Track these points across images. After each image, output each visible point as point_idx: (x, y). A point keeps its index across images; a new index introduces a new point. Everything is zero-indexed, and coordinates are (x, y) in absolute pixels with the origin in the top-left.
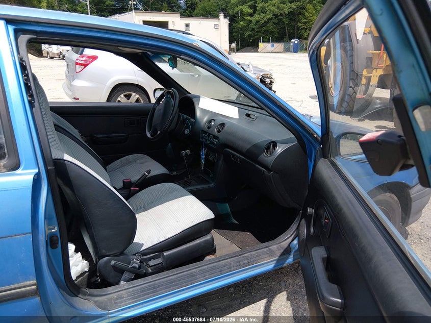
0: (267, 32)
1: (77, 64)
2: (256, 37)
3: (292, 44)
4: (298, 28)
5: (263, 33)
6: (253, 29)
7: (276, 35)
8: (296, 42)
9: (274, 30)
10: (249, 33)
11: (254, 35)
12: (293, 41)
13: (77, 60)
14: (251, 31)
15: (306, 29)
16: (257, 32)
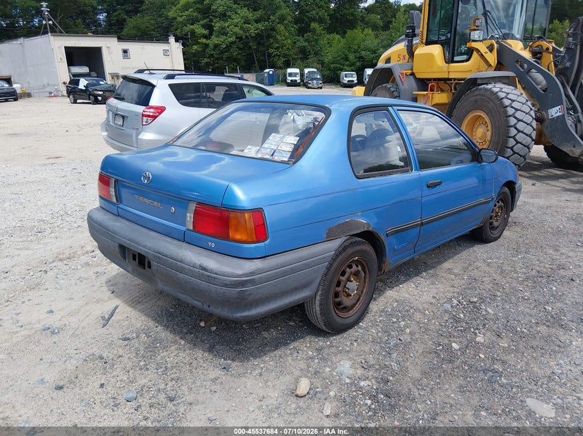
0: (231, 59)
1: (143, 115)
2: (216, 65)
3: (266, 75)
4: (270, 55)
5: (226, 61)
6: (212, 56)
7: (243, 63)
8: (271, 73)
9: (239, 57)
10: (206, 60)
11: (214, 63)
12: (267, 70)
13: (144, 111)
14: (208, 58)
15: (279, 56)
16: (217, 59)
